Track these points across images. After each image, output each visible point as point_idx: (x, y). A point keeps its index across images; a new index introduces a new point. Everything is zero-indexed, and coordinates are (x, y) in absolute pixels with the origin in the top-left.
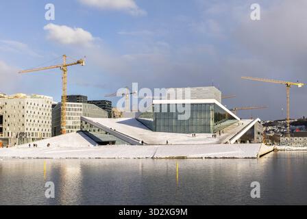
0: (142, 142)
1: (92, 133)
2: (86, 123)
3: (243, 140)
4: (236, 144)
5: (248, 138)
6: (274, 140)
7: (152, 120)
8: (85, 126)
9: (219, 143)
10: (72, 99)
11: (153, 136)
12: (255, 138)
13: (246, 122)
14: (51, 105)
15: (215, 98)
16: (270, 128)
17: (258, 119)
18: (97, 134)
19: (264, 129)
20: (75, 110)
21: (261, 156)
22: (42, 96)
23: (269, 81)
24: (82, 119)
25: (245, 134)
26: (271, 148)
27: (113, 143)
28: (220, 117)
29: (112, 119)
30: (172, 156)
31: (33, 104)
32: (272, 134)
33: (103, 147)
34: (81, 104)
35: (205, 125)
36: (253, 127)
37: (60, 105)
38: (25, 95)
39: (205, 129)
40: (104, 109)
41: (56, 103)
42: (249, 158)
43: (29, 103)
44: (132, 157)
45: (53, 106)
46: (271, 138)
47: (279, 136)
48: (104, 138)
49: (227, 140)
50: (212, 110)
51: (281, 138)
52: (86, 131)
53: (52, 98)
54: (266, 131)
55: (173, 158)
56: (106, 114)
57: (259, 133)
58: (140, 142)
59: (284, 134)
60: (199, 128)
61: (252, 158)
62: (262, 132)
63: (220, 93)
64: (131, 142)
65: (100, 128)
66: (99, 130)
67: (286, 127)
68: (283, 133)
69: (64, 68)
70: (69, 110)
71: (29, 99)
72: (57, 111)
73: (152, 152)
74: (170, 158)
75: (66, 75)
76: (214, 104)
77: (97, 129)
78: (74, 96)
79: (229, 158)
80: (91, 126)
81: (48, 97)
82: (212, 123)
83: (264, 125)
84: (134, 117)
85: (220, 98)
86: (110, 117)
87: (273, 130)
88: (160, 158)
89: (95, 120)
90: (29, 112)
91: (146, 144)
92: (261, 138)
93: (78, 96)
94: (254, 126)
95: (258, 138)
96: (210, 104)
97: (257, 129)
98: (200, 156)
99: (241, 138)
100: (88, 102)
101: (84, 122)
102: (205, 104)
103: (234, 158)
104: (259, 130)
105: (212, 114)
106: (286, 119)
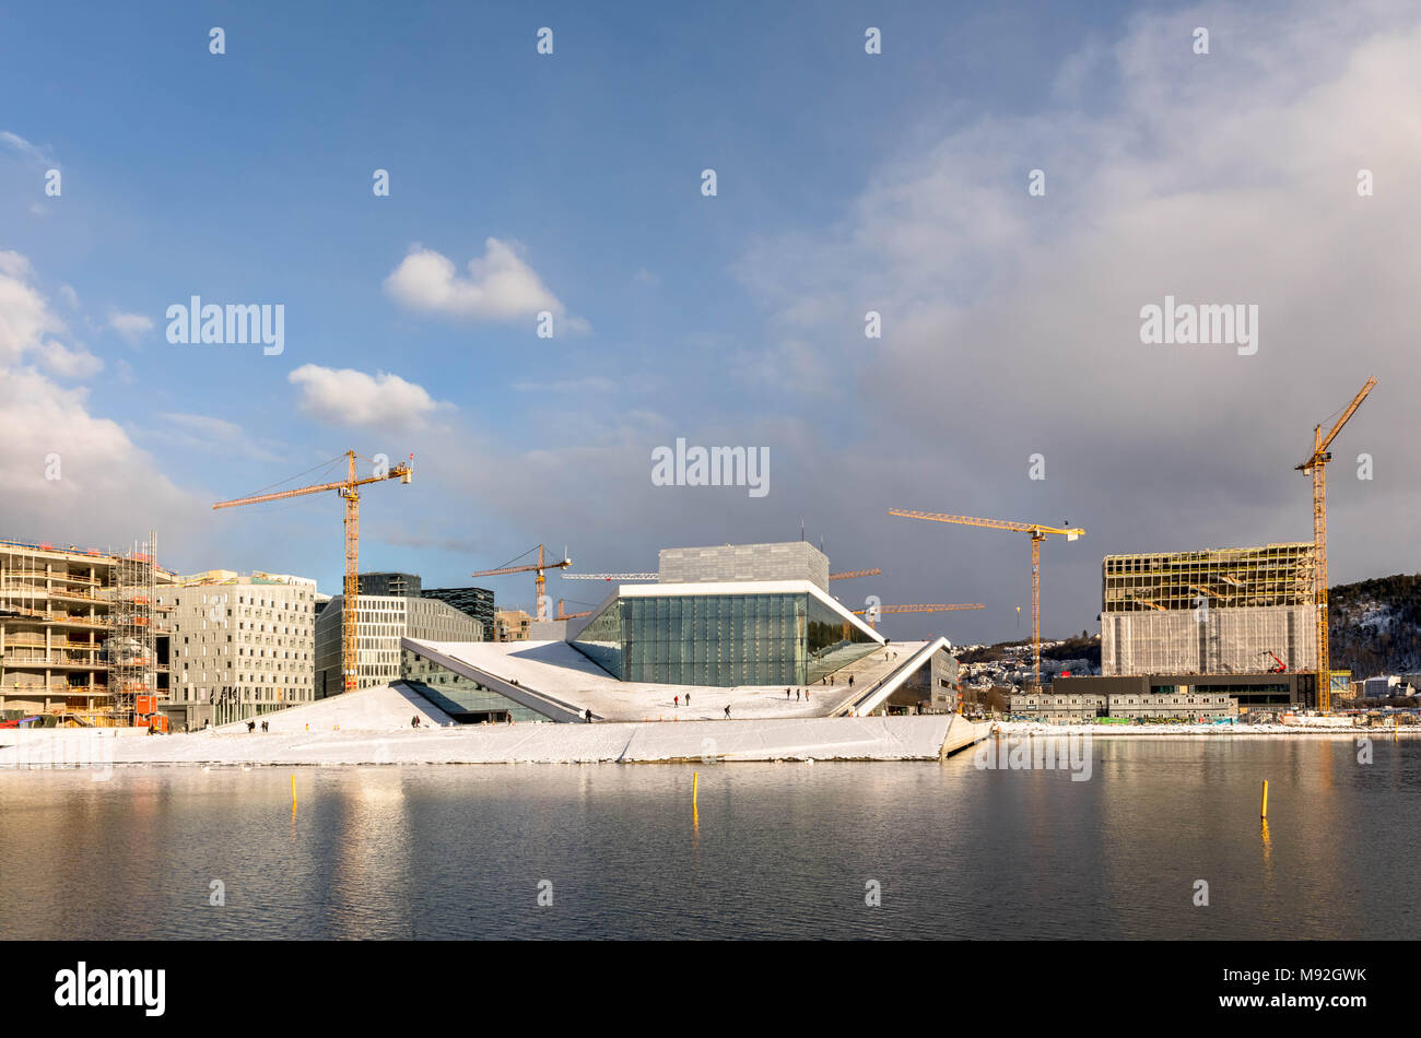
0: (589, 714)
1: (435, 686)
2: (418, 658)
3: (896, 706)
4: (875, 719)
5: (911, 698)
6: (992, 703)
7: (618, 646)
8: (415, 666)
9: (822, 714)
10: (374, 584)
11: (621, 696)
12: (934, 699)
13: (905, 649)
14: (311, 606)
15: (809, 578)
16: (979, 667)
17: (944, 641)
18: (450, 692)
19: (963, 669)
20: (386, 618)
21: (951, 754)
22: (285, 578)
23: (978, 523)
24: (406, 646)
25: (904, 686)
26: (982, 729)
27: (501, 716)
28: (824, 635)
29: (497, 645)
30: (677, 754)
31: (258, 602)
32: (986, 686)
33: (469, 729)
34: (404, 599)
35: (778, 661)
36: (927, 666)
37: (339, 603)
38: (233, 575)
39: (781, 672)
40: (471, 613)
41: (328, 598)
42: (915, 760)
43: (247, 600)
44: (556, 759)
45: (319, 607)
46: (982, 698)
47: (1008, 692)
48: (471, 701)
49: (847, 705)
50: (801, 615)
51: (1014, 700)
52: (418, 682)
53: (314, 582)
54: (968, 678)
55: (680, 762)
56: (477, 627)
57: (945, 684)
58: (582, 715)
59: (1024, 685)
60: (761, 669)
61: (925, 760)
62: (955, 680)
63: (825, 562)
64: (556, 713)
65: (461, 673)
66: (456, 679)
67: (1030, 663)
68: (1018, 682)
69: (349, 492)
70: (368, 617)
71: (245, 588)
72: (330, 623)
73: (619, 743)
74: (672, 762)
75: (355, 512)
76: (807, 595)
77: (451, 676)
78: (381, 577)
79: (854, 760)
80: (433, 666)
81: (302, 581)
82: (800, 653)
83: (961, 659)
84: (562, 638)
85: (827, 578)
86: (489, 636)
87: (990, 674)
88: (642, 762)
89: (445, 648)
90: (247, 626)
91: (601, 720)
92: (952, 698)
93: (394, 577)
94: (929, 662)
95: (942, 699)
96: (794, 596)
97: (939, 672)
98: (765, 754)
99: (890, 698)
100: (424, 594)
101: (411, 655)
102: (781, 596)
103: (868, 760)
104: (946, 675)
105: (800, 627)
106: (1029, 641)
